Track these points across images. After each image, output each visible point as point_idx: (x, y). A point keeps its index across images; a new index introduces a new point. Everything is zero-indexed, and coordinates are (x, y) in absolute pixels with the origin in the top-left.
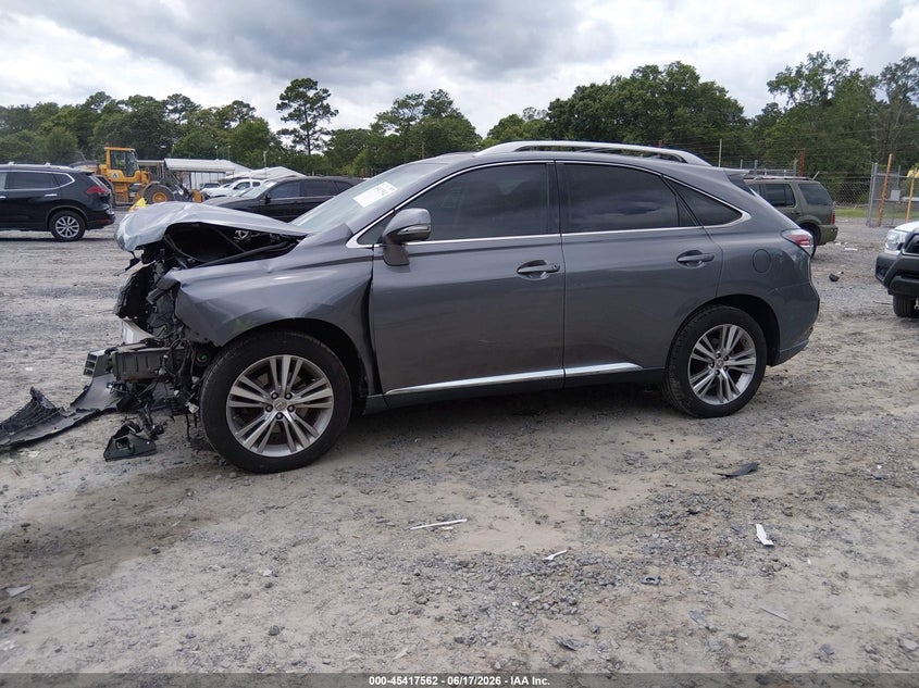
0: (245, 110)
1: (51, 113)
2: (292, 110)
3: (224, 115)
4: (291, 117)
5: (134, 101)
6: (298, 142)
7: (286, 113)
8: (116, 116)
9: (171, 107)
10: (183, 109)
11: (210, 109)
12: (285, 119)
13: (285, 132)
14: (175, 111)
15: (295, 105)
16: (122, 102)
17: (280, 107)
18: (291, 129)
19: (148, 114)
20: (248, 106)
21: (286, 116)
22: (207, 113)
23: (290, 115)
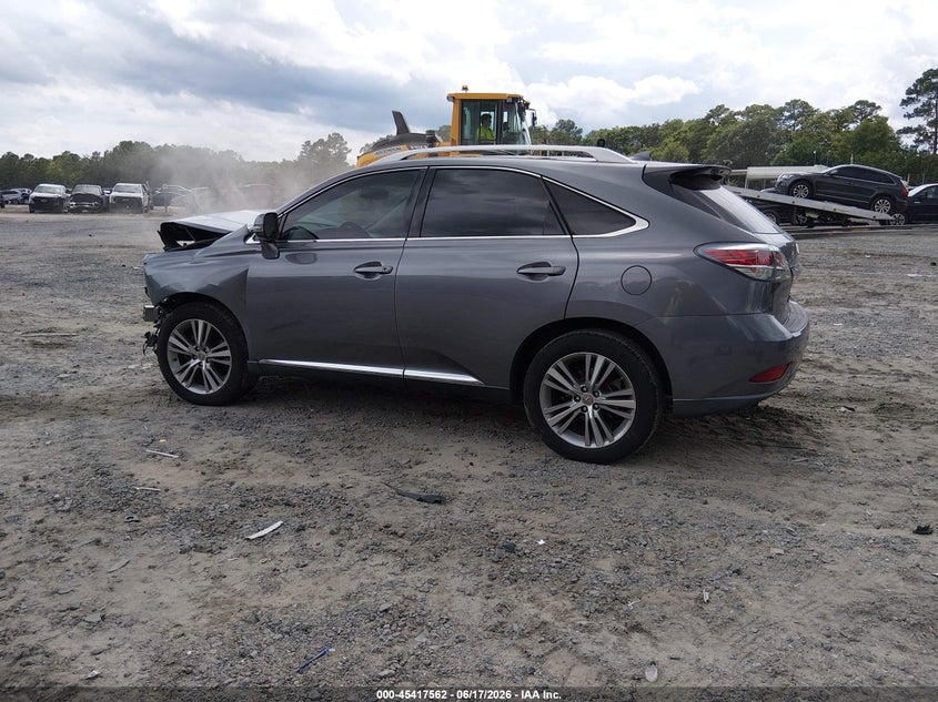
0: (869, 110)
1: (675, 129)
2: (919, 105)
3: (842, 117)
4: (918, 113)
5: (751, 111)
6: (922, 142)
7: (911, 109)
8: (732, 128)
9: (787, 114)
10: (801, 115)
11: (828, 113)
12: (909, 116)
13: (907, 130)
14: (791, 117)
15: (924, 99)
16: (738, 113)
17: (905, 103)
18: (915, 126)
19: (760, 123)
20: (873, 105)
21: (911, 112)
22: (825, 116)
23: (916, 110)
